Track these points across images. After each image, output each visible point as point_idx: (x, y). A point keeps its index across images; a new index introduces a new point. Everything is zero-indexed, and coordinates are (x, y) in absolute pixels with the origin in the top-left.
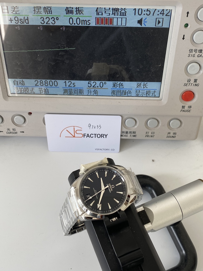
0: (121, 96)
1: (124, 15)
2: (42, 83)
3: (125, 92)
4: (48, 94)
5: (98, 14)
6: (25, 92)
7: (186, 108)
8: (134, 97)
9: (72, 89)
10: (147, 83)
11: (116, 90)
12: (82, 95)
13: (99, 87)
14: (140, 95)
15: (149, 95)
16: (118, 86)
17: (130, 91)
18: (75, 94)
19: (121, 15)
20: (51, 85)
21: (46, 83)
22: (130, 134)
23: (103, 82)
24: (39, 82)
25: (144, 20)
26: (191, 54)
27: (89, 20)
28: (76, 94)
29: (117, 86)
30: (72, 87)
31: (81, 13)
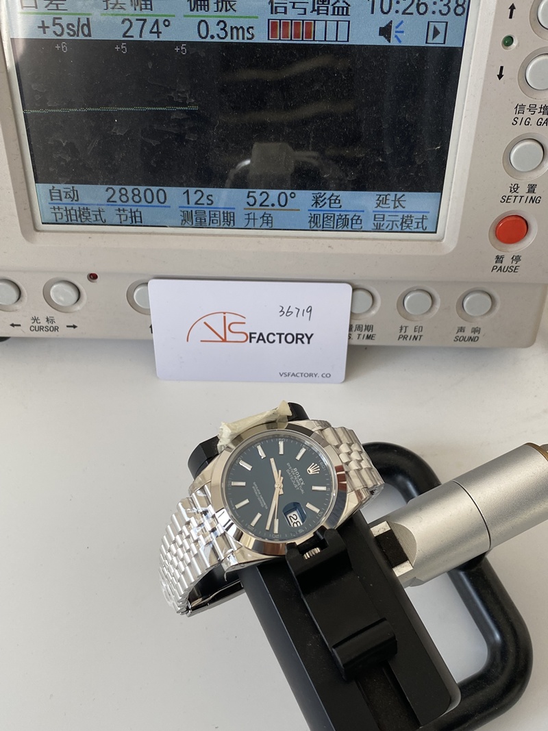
0: (335, 229)
1: (343, 14)
2: (126, 195)
3: (345, 218)
4: (140, 224)
5: (274, 10)
6: (79, 219)
7: (507, 262)
8: (370, 231)
9: (205, 212)
10: (404, 195)
11: (321, 213)
12: (230, 226)
13: (277, 206)
14: (384, 227)
15: (408, 226)
16: (328, 202)
17: (359, 216)
18: (212, 225)
19: (336, 13)
20: (150, 200)
21: (135, 195)
22: (359, 332)
23: (288, 192)
24: (117, 192)
25: (397, 27)
26: (520, 116)
27: (250, 27)
28: (216, 225)
29: (325, 203)
30: (206, 205)
31: (229, 7)
